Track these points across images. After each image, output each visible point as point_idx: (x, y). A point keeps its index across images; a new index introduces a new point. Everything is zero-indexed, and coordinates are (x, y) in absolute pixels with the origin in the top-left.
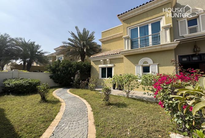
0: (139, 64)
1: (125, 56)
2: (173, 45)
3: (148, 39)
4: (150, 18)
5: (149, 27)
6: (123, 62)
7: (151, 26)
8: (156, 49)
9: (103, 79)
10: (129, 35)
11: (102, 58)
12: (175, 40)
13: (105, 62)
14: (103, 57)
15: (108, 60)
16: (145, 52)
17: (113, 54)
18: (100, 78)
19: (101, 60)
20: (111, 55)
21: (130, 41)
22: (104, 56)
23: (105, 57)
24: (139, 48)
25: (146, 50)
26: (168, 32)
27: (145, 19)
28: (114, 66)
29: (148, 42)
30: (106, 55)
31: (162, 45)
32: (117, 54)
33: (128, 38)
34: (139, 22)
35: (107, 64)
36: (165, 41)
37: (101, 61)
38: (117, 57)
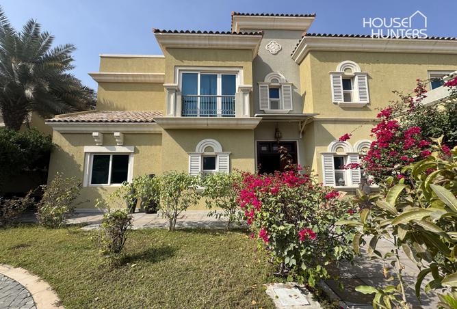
0: (197, 152)
1: (166, 130)
2: (252, 122)
3: (215, 103)
4: (220, 63)
5: (218, 79)
6: (161, 145)
7: (221, 79)
8: (228, 125)
9: (95, 188)
10: (178, 83)
11: (97, 126)
12: (256, 115)
13: (107, 139)
14: (103, 126)
15: (117, 134)
16: (210, 127)
17: (136, 121)
18: (85, 185)
19: (96, 131)
20: (130, 121)
21: (179, 98)
22: (107, 121)
23: (108, 126)
24: (198, 117)
25: (212, 124)
26: (247, 98)
27: (211, 62)
28: (136, 151)
29: (215, 108)
30: (113, 121)
31: (238, 119)
32: (147, 121)
33: (176, 91)
34: (201, 64)
35: (115, 144)
36: (242, 113)
37: (95, 134)
38: (146, 130)
